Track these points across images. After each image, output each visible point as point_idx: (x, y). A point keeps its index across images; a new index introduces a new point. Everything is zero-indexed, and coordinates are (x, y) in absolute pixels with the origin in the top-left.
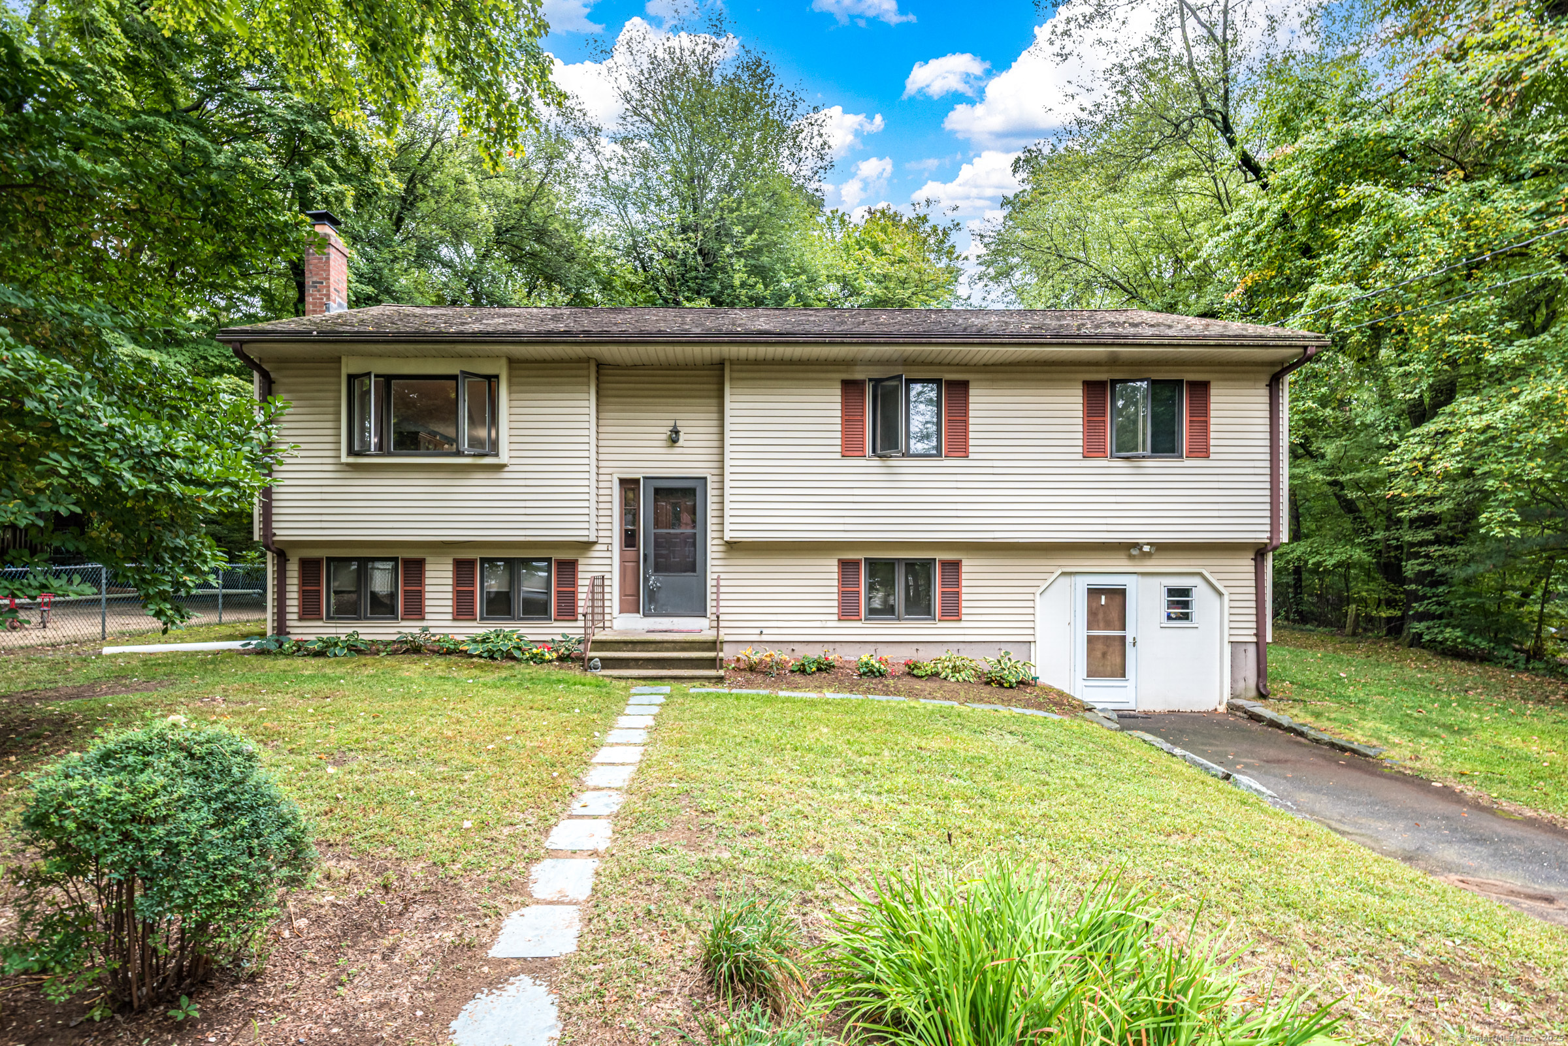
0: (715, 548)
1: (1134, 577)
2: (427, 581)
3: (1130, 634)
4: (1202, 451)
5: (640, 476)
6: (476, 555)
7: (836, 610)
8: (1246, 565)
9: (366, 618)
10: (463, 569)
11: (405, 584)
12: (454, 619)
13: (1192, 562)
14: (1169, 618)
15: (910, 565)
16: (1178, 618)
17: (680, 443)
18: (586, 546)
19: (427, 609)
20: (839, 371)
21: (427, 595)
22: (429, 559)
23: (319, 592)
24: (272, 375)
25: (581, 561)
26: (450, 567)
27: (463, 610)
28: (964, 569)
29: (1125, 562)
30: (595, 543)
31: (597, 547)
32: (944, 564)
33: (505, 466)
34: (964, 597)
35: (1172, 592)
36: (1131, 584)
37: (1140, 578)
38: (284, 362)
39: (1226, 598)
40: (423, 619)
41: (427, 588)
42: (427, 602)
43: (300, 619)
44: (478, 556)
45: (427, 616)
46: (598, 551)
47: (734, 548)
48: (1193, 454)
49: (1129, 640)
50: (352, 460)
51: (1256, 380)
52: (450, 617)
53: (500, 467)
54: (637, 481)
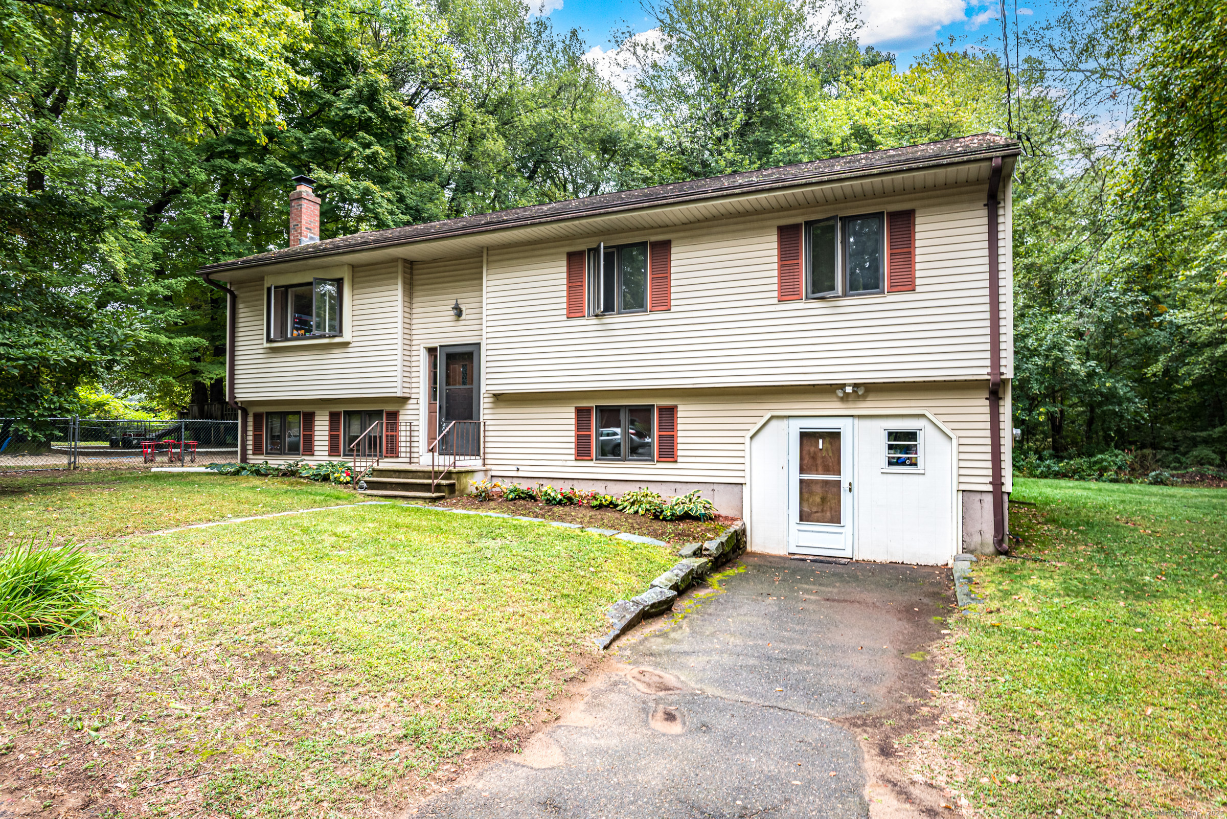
0: (486, 400)
1: (850, 420)
2: (316, 428)
3: (845, 478)
4: (906, 284)
5: (437, 345)
6: (341, 409)
7: (573, 451)
8: (980, 406)
9: (285, 454)
10: (334, 418)
11: (304, 430)
12: (329, 455)
13: (913, 403)
14: (890, 463)
15: (633, 410)
16: (900, 462)
17: (463, 317)
18: (404, 400)
19: (316, 448)
20: (562, 246)
21: (316, 438)
22: (317, 413)
23: (261, 435)
24: (236, 293)
25: (402, 412)
26: (327, 418)
27: (334, 450)
28: (679, 414)
29: (839, 405)
30: (409, 398)
31: (411, 401)
32: (662, 409)
33: (349, 343)
34: (680, 440)
35: (894, 435)
36: (845, 426)
37: (856, 421)
38: (241, 283)
39: (955, 441)
40: (313, 455)
41: (316, 433)
42: (316, 443)
43: (254, 454)
44: (342, 410)
45: (316, 453)
46: (411, 405)
47: (500, 399)
48: (895, 288)
49: (845, 485)
50: (269, 345)
51: (972, 201)
52: (327, 453)
53: (346, 345)
54: (436, 349)
